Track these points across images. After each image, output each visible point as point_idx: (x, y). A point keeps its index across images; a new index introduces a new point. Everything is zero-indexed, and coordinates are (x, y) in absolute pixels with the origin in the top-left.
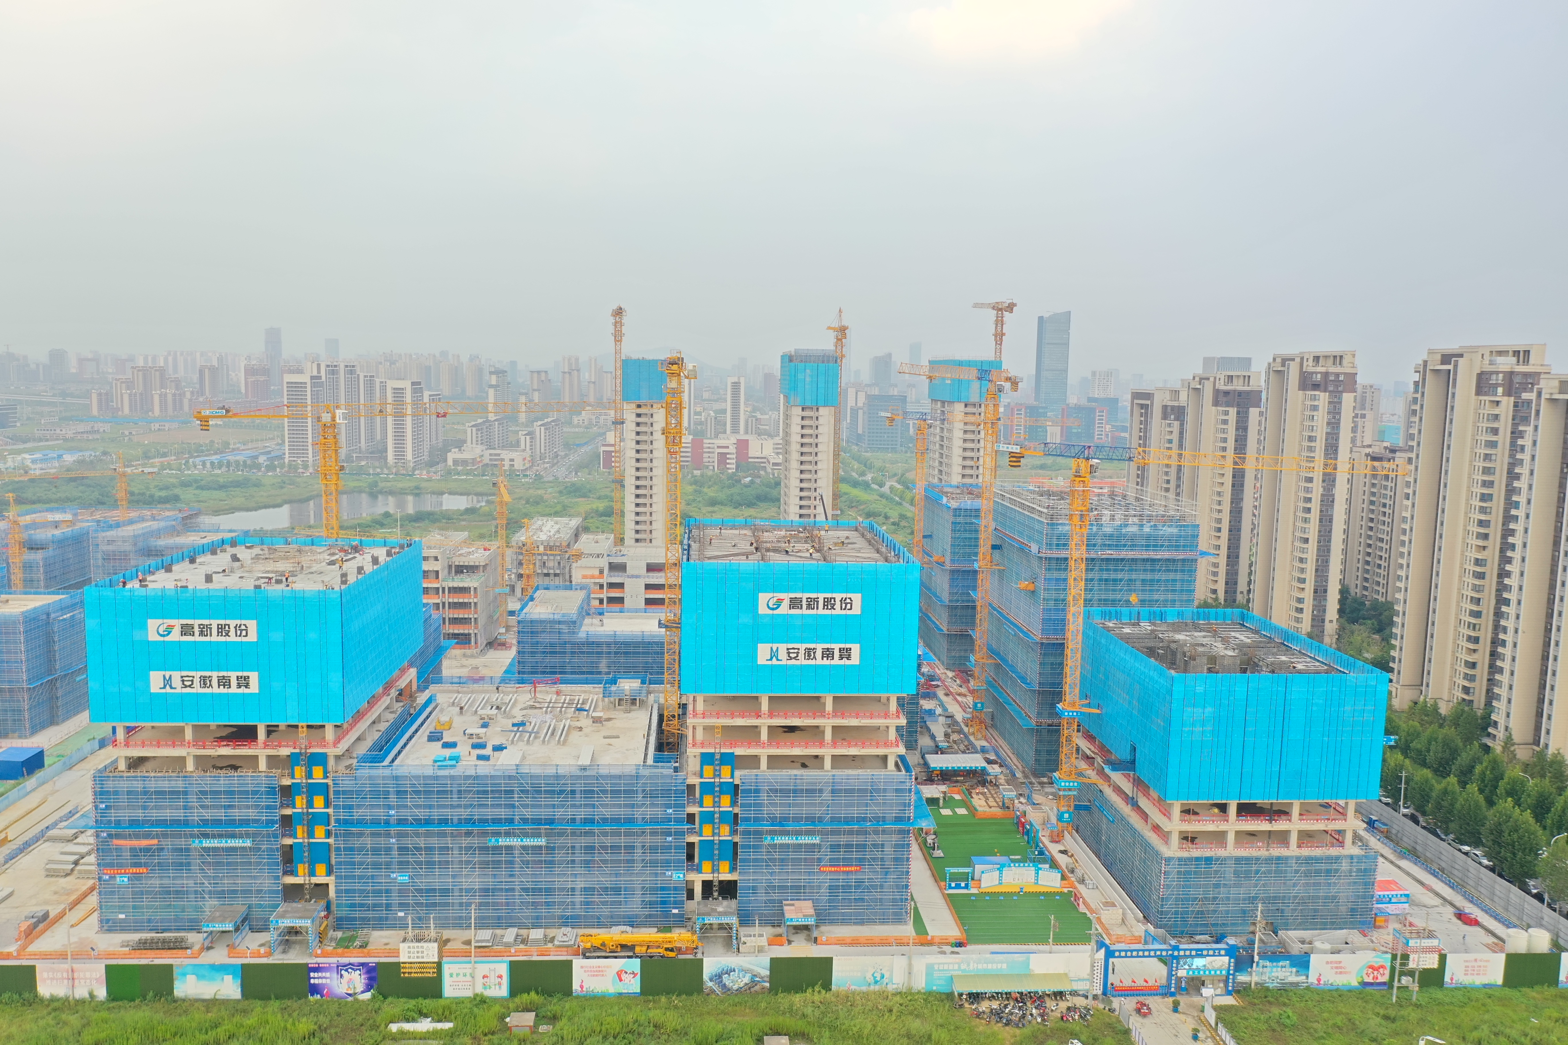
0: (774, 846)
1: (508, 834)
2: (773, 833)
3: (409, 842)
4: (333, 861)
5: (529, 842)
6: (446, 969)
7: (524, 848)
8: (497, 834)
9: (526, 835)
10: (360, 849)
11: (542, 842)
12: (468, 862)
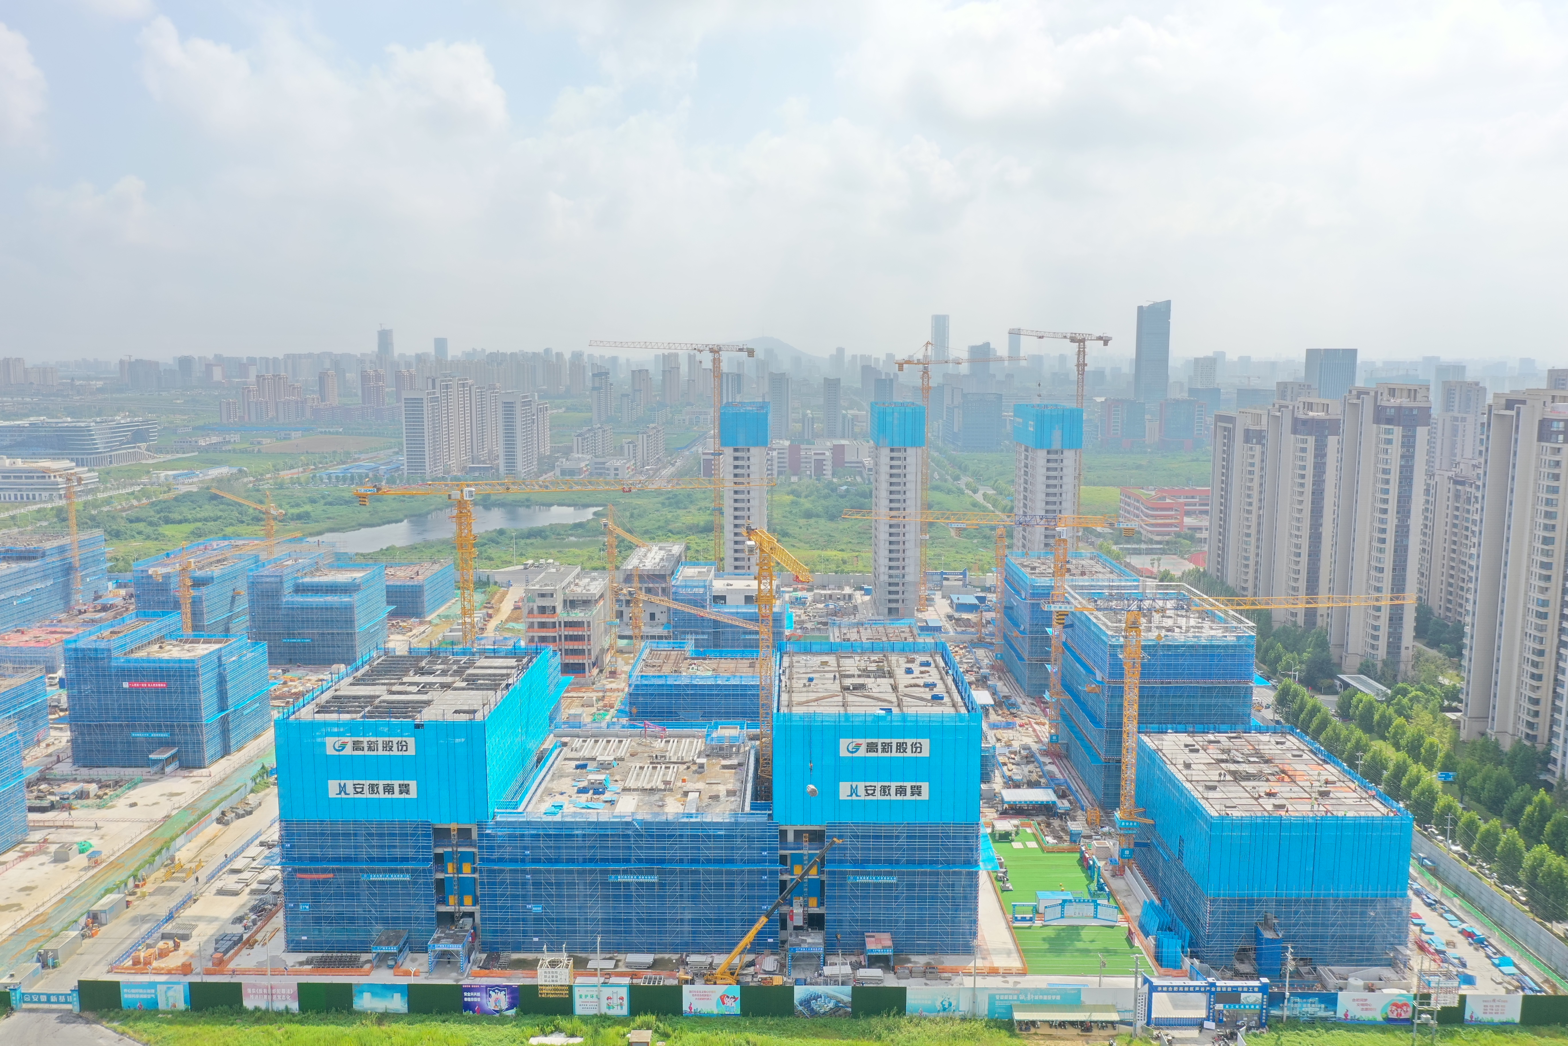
0: (856, 885)
1: (625, 872)
2: (857, 873)
3: (542, 878)
4: (478, 893)
5: (643, 879)
6: (577, 992)
7: (640, 884)
8: (616, 872)
9: (640, 872)
10: (502, 883)
11: (654, 879)
12: (591, 896)
